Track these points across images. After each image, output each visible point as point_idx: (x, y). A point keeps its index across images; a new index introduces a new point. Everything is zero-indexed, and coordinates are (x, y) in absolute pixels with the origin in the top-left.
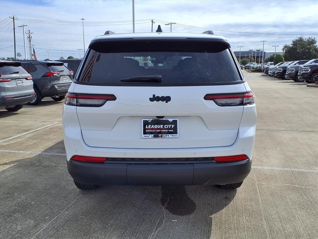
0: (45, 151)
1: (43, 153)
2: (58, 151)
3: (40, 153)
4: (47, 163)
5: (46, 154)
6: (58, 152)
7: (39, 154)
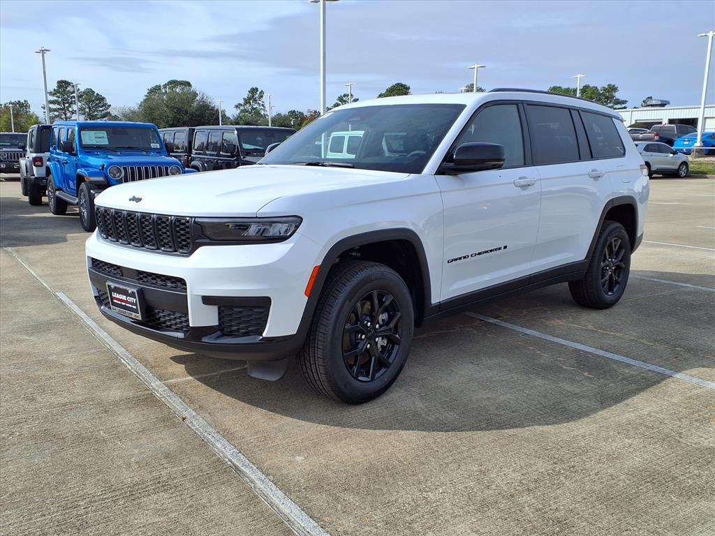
0: (664, 377)
1: (668, 372)
2: (627, 371)
3: (678, 376)
4: (661, 347)
5: (660, 370)
6: (628, 366)
7: (679, 371)
